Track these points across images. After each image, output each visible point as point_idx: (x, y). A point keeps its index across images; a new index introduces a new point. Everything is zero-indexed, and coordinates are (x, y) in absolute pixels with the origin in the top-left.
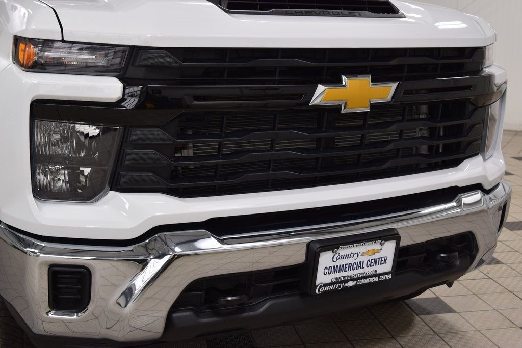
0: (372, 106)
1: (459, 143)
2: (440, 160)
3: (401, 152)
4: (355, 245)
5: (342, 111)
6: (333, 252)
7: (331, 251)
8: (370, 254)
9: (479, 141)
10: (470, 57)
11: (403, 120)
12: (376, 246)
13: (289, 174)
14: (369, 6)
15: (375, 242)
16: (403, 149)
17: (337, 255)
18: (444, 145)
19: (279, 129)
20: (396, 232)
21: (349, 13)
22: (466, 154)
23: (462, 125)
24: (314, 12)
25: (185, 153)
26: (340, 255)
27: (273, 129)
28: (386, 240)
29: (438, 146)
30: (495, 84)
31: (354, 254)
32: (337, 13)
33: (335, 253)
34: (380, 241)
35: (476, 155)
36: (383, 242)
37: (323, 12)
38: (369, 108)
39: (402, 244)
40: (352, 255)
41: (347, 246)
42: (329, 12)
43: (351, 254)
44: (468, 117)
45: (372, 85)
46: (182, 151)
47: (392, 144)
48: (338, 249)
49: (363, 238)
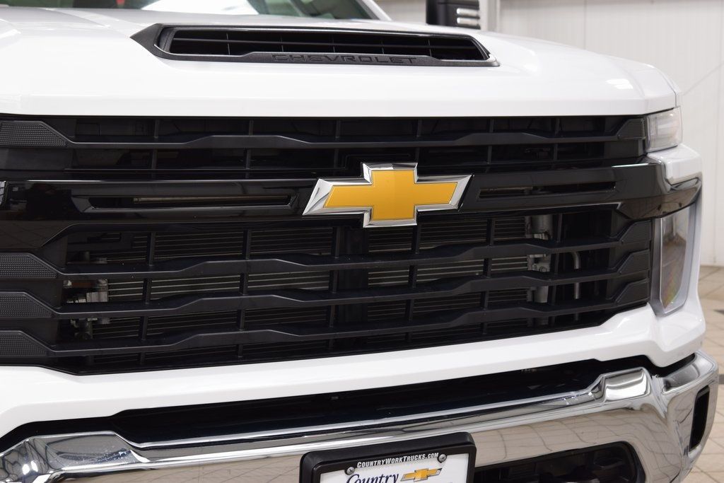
0: (422, 217)
1: (603, 284)
2: (576, 311)
3: (487, 298)
4: (388, 461)
5: (365, 225)
6: (346, 473)
7: (343, 471)
8: (419, 477)
9: (646, 281)
10: (613, 133)
11: (487, 242)
12: (430, 463)
13: (275, 334)
14: (434, 47)
15: (426, 456)
16: (490, 291)
17: (355, 478)
18: (582, 285)
19: (252, 257)
20: (468, 440)
21: (391, 58)
22: (617, 304)
23: (607, 251)
24: (326, 56)
25: (92, 297)
26: (361, 478)
27: (242, 257)
28: (448, 453)
29: (572, 287)
30: (667, 181)
31: (387, 478)
32: (368, 59)
33: (351, 475)
34: (437, 455)
35: (642, 304)
36: (442, 456)
37: (343, 57)
38: (415, 220)
39: (480, 461)
40: (384, 480)
41: (372, 463)
42: (353, 57)
43: (381, 478)
44: (616, 237)
45: (418, 181)
46: (88, 294)
47: (469, 283)
48: (355, 467)
49: (403, 450)
